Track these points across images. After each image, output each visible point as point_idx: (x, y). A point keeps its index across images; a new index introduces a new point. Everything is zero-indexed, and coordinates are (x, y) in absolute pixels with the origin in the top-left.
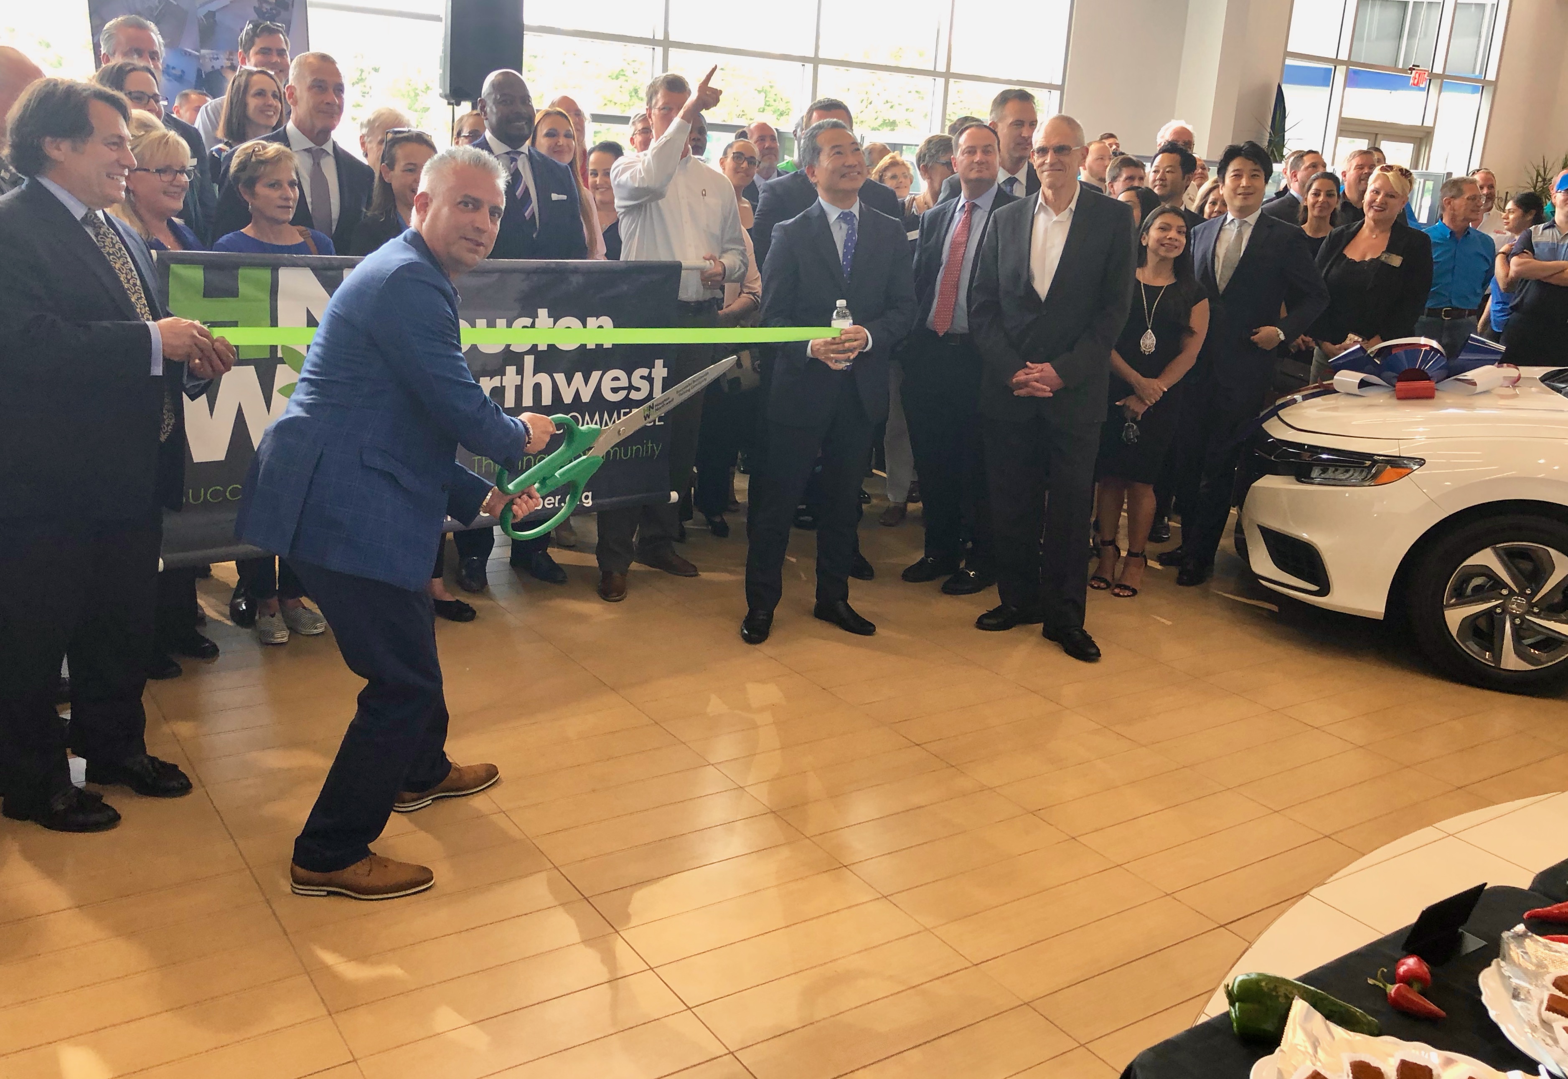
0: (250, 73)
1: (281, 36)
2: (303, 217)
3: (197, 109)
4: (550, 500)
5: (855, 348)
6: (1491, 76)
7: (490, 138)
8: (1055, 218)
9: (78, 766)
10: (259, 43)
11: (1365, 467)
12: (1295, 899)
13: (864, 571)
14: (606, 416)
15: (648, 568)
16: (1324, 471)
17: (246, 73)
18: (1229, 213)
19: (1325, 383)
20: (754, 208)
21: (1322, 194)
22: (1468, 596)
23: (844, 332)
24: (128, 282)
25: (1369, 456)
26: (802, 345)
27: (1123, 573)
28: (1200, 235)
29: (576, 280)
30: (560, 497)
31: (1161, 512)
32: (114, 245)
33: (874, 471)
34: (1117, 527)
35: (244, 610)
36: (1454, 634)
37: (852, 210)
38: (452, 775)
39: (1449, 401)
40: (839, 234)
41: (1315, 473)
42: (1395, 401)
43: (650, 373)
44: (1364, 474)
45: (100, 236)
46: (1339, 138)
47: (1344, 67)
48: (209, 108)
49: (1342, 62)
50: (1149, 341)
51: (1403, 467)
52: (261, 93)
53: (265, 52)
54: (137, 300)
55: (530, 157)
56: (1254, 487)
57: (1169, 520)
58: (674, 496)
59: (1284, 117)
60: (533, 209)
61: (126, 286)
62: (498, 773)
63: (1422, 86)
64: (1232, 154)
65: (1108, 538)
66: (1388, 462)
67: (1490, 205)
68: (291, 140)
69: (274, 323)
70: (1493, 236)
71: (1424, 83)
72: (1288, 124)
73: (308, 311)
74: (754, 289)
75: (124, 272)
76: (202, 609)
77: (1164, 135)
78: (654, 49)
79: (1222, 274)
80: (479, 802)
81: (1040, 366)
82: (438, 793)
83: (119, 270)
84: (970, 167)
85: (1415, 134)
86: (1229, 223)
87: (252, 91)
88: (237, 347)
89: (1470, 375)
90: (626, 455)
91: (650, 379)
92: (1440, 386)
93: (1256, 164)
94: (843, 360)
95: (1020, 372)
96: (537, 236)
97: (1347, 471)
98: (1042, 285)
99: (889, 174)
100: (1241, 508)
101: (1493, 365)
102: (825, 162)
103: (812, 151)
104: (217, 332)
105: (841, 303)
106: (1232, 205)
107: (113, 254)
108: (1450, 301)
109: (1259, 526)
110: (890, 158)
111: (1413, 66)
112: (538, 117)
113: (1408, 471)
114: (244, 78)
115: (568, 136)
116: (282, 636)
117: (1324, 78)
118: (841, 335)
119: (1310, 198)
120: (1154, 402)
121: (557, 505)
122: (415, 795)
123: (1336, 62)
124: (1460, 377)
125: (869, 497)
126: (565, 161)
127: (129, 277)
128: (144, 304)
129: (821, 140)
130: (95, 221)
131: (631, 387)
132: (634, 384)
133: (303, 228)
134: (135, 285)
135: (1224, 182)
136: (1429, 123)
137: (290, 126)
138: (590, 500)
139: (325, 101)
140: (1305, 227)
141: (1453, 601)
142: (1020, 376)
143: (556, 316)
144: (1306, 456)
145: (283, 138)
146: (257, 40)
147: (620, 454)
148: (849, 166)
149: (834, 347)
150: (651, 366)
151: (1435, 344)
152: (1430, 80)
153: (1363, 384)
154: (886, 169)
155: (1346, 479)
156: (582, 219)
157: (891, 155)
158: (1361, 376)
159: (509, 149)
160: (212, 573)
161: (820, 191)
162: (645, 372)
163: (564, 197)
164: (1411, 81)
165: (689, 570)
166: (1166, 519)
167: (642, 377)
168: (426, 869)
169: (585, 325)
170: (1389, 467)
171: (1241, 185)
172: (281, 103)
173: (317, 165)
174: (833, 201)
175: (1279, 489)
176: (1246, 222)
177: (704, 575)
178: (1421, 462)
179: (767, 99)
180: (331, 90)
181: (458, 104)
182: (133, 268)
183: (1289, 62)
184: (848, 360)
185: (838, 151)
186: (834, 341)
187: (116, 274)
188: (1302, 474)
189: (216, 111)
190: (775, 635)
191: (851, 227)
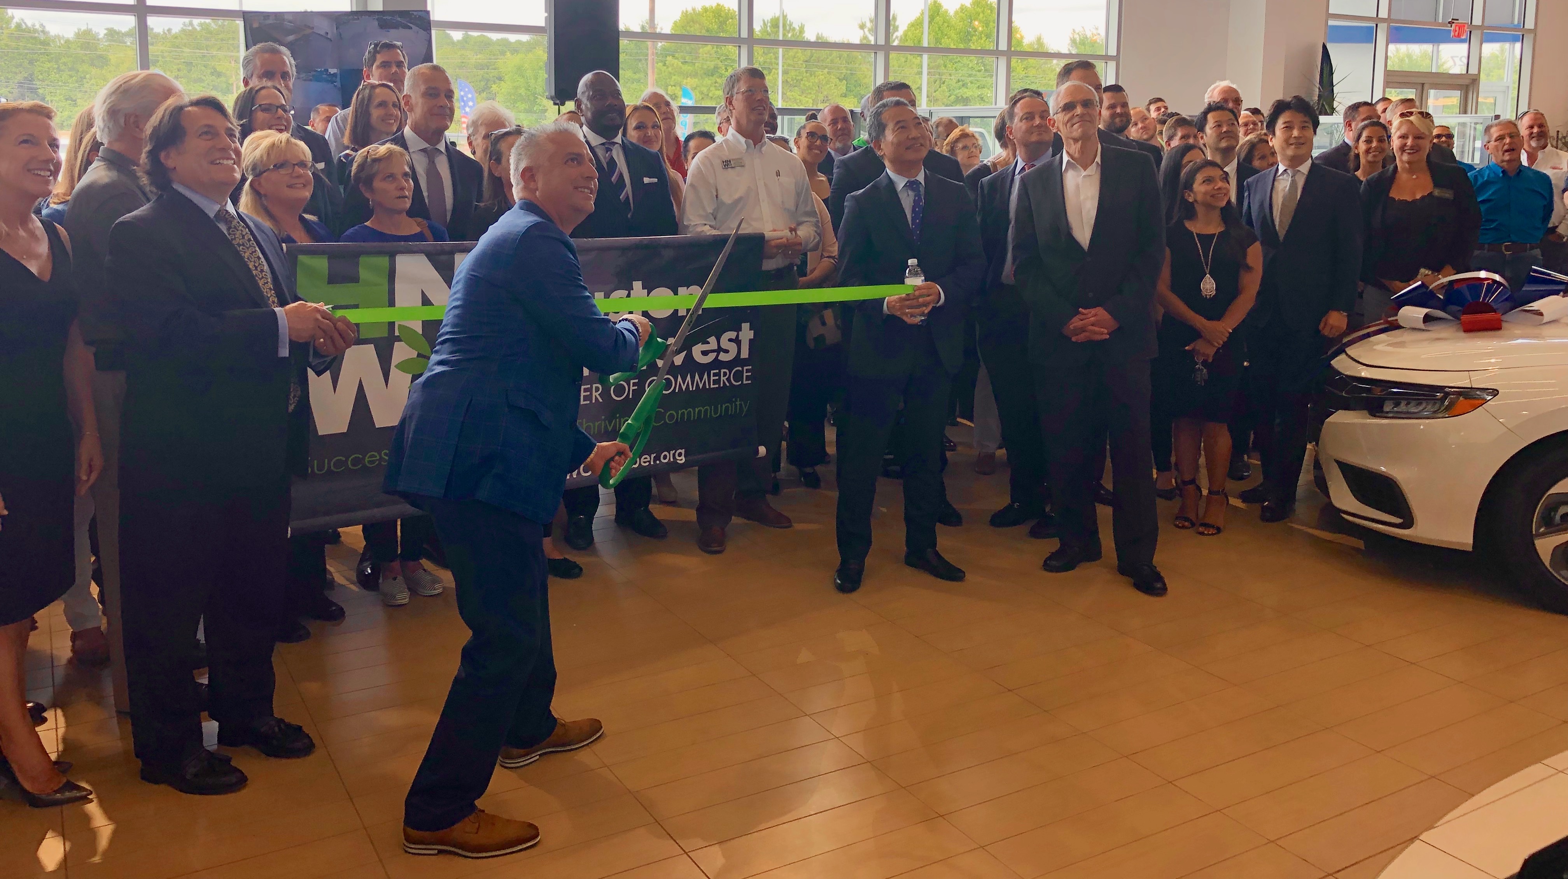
0: (373, 87)
1: (399, 51)
2: (418, 209)
3: (328, 119)
4: (646, 458)
5: (929, 303)
6: (1530, 24)
7: (587, 131)
8: (1084, 173)
9: (211, 728)
10: (380, 59)
11: (1437, 399)
12: (1406, 844)
13: (953, 519)
14: (697, 377)
15: (746, 521)
16: (1397, 405)
17: (369, 87)
18: (1280, 164)
19: (1389, 319)
20: (830, 181)
21: (1374, 140)
22: (1558, 525)
23: (918, 288)
24: (256, 269)
25: (1440, 388)
26: (879, 302)
27: (1206, 512)
28: (1254, 186)
29: (668, 254)
30: (655, 455)
31: (1238, 449)
32: (243, 237)
33: (959, 420)
34: (1197, 468)
35: (369, 573)
36: (1547, 564)
37: (917, 178)
38: (558, 730)
39: (1518, 332)
40: (907, 201)
41: (1388, 407)
42: (1463, 334)
43: (738, 336)
44: (1437, 406)
45: (231, 230)
46: (1387, 90)
47: (1385, 25)
48: (338, 118)
49: (1383, 20)
50: (1208, 285)
51: (1475, 398)
52: (383, 104)
53: (385, 65)
54: (264, 285)
55: (624, 146)
56: (1330, 423)
57: (1249, 457)
58: (762, 450)
59: (1331, 73)
60: (627, 192)
61: (254, 272)
62: (602, 727)
63: (1464, 37)
64: (1280, 108)
65: (1187, 477)
66: (1459, 394)
67: (1542, 142)
68: (409, 143)
69: (392, 303)
70: (1549, 172)
71: (1465, 34)
72: (1336, 79)
73: (422, 291)
74: (832, 253)
75: (253, 260)
76: (331, 574)
77: (1212, 94)
78: (740, 47)
79: (1280, 219)
80: (585, 757)
81: (1093, 311)
82: (545, 749)
83: (248, 259)
84: (1029, 131)
85: (1460, 82)
86: (1282, 174)
87: (376, 101)
88: (357, 325)
89: (1536, 305)
90: (716, 413)
91: (737, 341)
92: (1504, 318)
93: (1305, 116)
94: (918, 315)
95: (1075, 319)
96: (632, 216)
97: (1420, 404)
98: (1083, 233)
99: (960, 145)
100: (1317, 444)
101: (1558, 295)
102: (890, 136)
103: (879, 127)
104: (339, 313)
105: (912, 262)
106: (1284, 155)
107: (243, 245)
108: (1509, 236)
109: (1338, 462)
110: (960, 131)
111: (1453, 19)
112: (628, 111)
113: (1480, 402)
114: (367, 91)
115: (656, 126)
116: (403, 598)
117: (1366, 35)
118: (915, 291)
119: (1362, 147)
120: (1221, 342)
121: (652, 463)
122: (522, 751)
123: (1377, 20)
124: (1527, 308)
125: (955, 445)
126: (655, 149)
127: (257, 265)
128: (270, 289)
129: (885, 116)
130: (227, 216)
131: (720, 350)
132: (723, 346)
133: (420, 220)
134: (262, 271)
135: (1274, 134)
136: (1473, 70)
137: (407, 131)
138: (683, 457)
139: (438, 105)
140: (1358, 173)
141: (1542, 529)
142: (1076, 323)
143: (649, 288)
144: (1378, 392)
145: (401, 141)
146: (378, 56)
147: (711, 412)
148: (914, 138)
149: (908, 302)
150: (738, 329)
151: (1497, 277)
152: (1470, 32)
153: (1427, 319)
154: (957, 140)
155: (1420, 411)
156: (672, 199)
157: (960, 128)
158: (1425, 311)
159: (604, 141)
160: (342, 539)
161: (887, 163)
162: (732, 334)
163: (656, 180)
164: (1452, 34)
165: (782, 522)
166: (1246, 457)
167: (730, 340)
168: (531, 825)
169: (676, 293)
170: (1461, 398)
171: (1293, 136)
172: (401, 112)
173: (432, 164)
174: (899, 172)
175: (1353, 424)
176: (1299, 171)
177: (798, 526)
178: (1495, 393)
179: (848, 85)
180: (443, 95)
181: (563, 104)
182: (261, 256)
183: (1331, 23)
184: (922, 314)
185: (901, 126)
186: (908, 297)
187: (245, 262)
188: (1375, 408)
189: (345, 119)
190: (867, 585)
191: (918, 195)
